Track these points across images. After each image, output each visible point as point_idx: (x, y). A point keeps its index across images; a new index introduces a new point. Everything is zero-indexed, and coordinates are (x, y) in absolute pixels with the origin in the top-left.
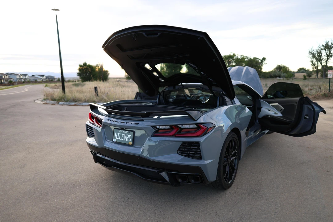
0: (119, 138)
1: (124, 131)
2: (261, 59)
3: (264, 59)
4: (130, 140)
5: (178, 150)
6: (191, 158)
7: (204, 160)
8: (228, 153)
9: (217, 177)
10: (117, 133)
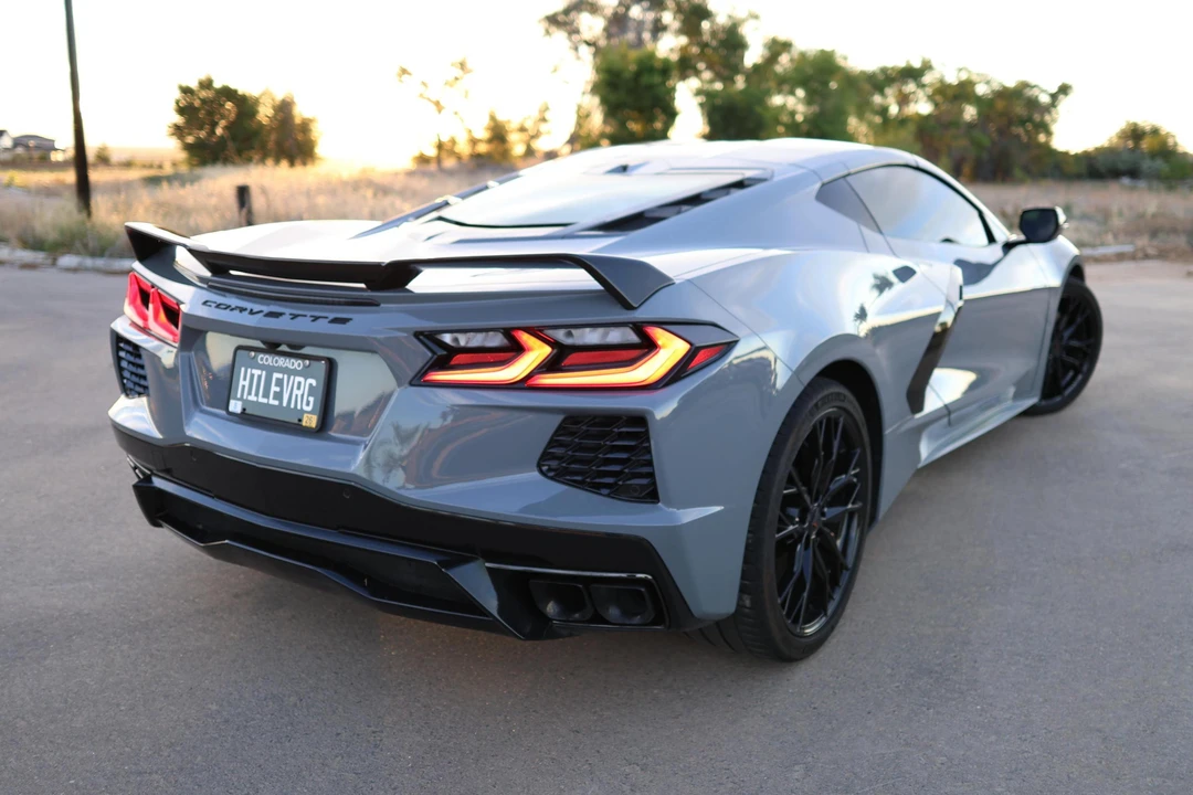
0: (257, 395)
1: (282, 362)
2: (1054, 90)
3: (1064, 90)
4: (308, 404)
5: (546, 456)
6: (608, 496)
7: (669, 504)
8: (807, 481)
9: (740, 598)
10: (249, 370)
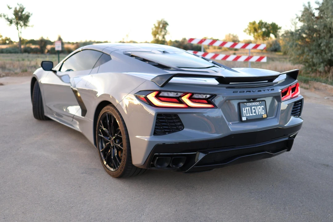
0: (249, 114)
10: (245, 108)
